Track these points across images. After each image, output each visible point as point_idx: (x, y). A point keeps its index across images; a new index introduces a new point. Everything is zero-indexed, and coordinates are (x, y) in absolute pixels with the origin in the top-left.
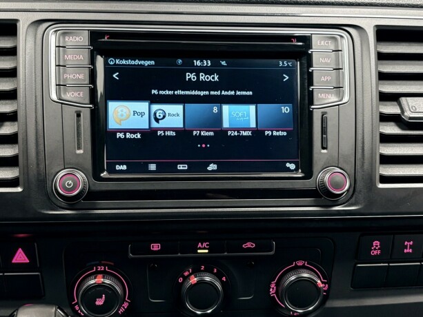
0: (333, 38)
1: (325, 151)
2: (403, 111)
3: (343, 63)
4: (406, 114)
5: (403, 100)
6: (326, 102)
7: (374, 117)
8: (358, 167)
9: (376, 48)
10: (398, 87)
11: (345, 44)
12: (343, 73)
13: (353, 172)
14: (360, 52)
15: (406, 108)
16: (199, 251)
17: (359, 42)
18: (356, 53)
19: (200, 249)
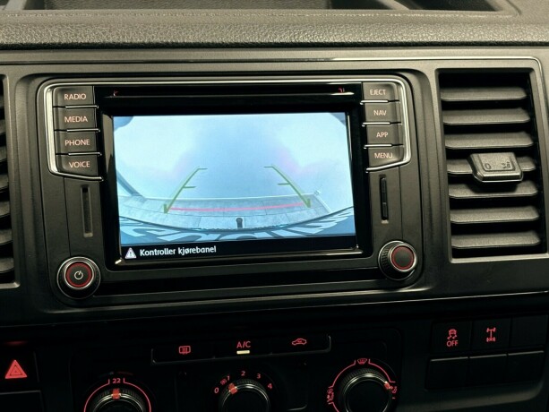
0: (388, 86)
1: (385, 222)
2: (475, 170)
3: (402, 116)
4: (479, 173)
5: (475, 157)
6: (385, 162)
7: (442, 178)
8: (426, 240)
9: (439, 96)
10: (468, 142)
11: (403, 92)
12: (403, 128)
13: (420, 245)
14: (420, 102)
15: (479, 166)
16: (239, 352)
17: (419, 90)
18: (416, 104)
19: (240, 349)
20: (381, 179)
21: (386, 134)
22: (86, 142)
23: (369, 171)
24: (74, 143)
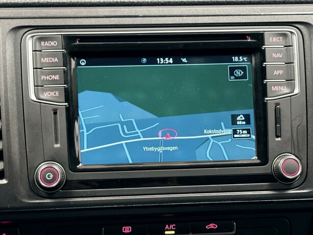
20: (276, 107)
21: (281, 72)
22: (57, 77)
23: (267, 100)
24: (48, 78)
